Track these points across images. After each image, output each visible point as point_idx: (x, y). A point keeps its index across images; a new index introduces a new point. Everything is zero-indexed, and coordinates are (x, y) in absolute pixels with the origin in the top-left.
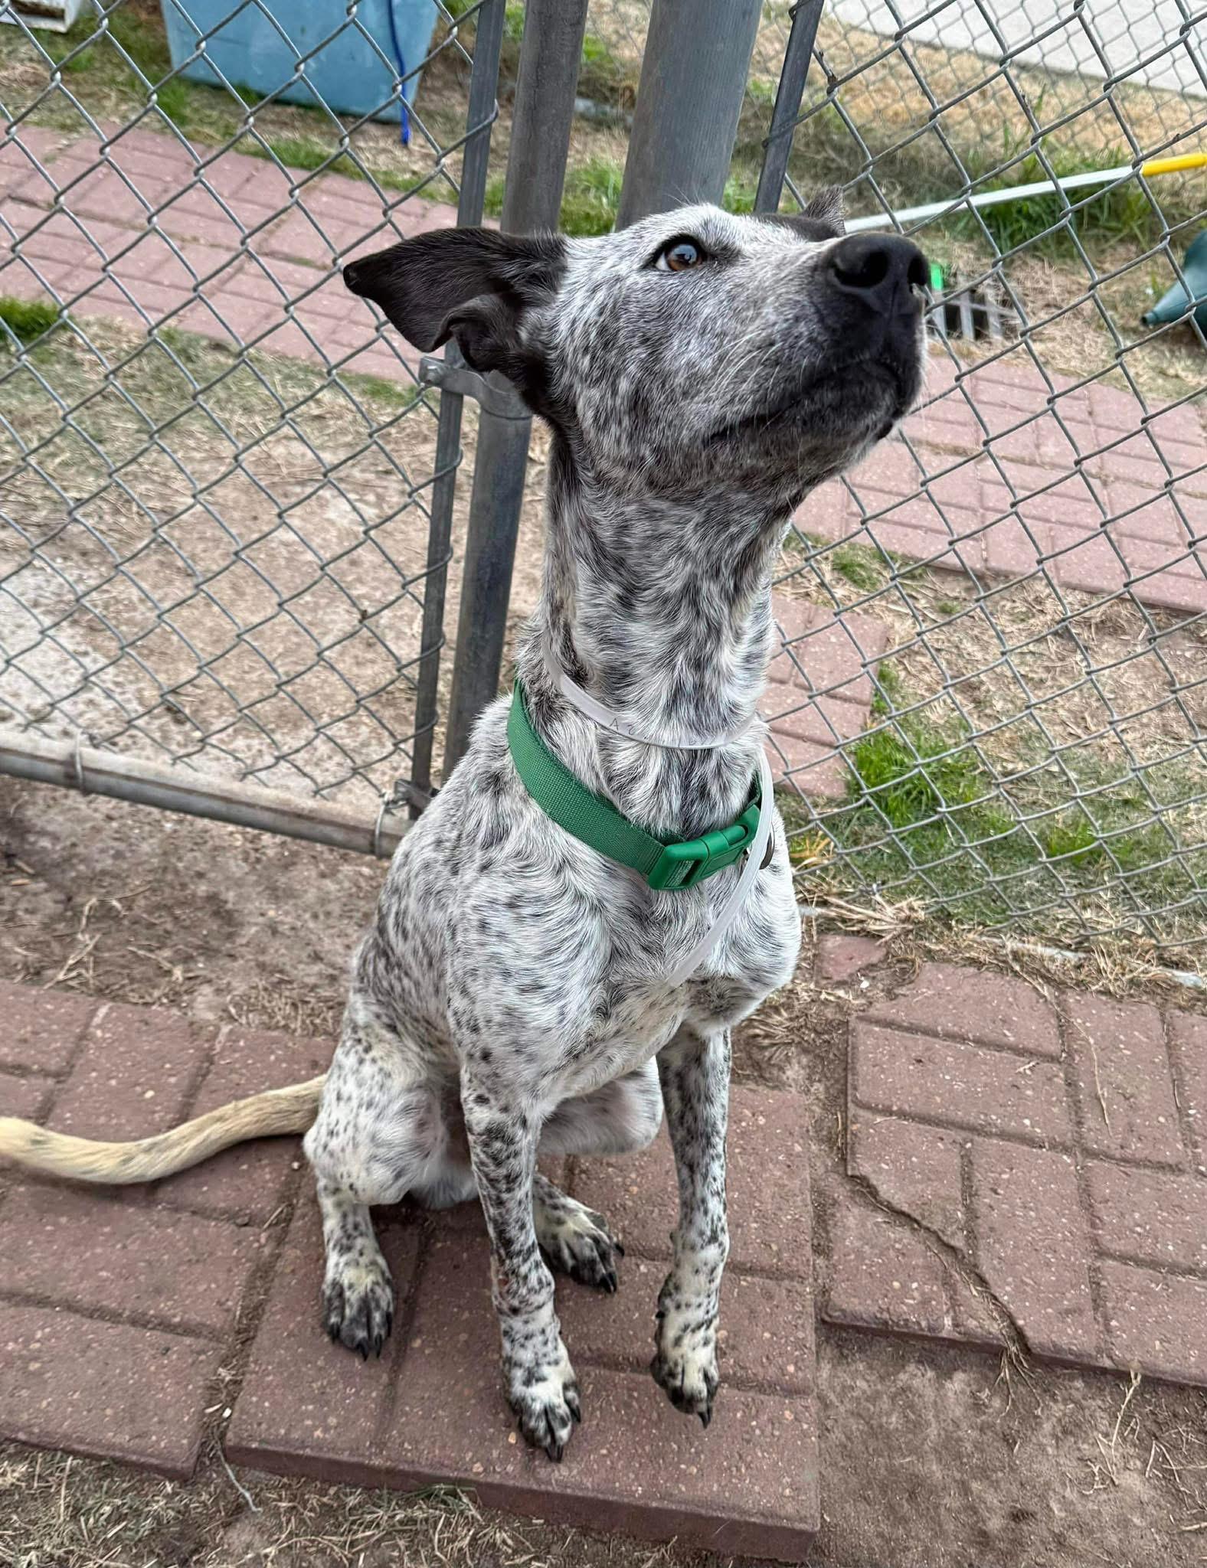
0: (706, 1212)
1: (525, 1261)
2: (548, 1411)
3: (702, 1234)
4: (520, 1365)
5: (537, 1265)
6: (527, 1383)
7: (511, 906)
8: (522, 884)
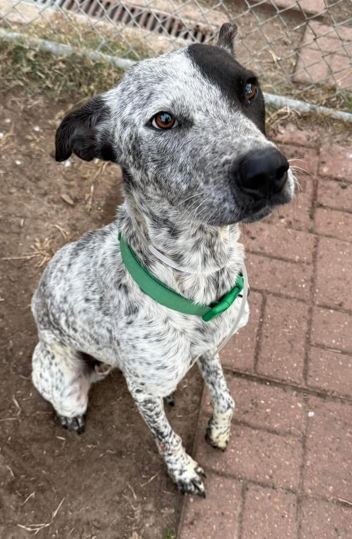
0: (223, 399)
1: (170, 437)
2: (193, 481)
3: (224, 407)
4: (176, 470)
5: (174, 436)
6: (181, 474)
7: (146, 338)
8: (149, 329)
